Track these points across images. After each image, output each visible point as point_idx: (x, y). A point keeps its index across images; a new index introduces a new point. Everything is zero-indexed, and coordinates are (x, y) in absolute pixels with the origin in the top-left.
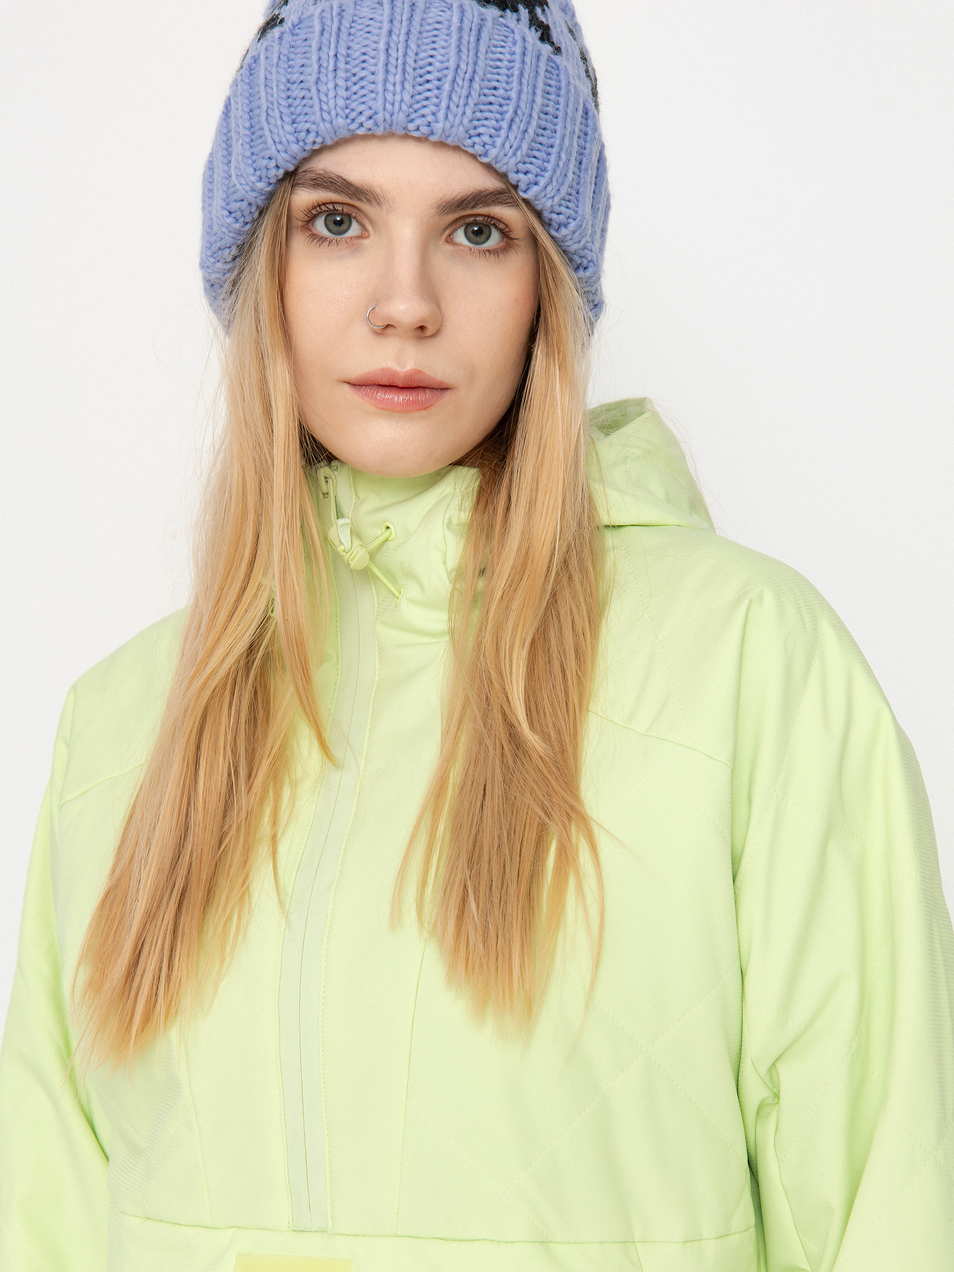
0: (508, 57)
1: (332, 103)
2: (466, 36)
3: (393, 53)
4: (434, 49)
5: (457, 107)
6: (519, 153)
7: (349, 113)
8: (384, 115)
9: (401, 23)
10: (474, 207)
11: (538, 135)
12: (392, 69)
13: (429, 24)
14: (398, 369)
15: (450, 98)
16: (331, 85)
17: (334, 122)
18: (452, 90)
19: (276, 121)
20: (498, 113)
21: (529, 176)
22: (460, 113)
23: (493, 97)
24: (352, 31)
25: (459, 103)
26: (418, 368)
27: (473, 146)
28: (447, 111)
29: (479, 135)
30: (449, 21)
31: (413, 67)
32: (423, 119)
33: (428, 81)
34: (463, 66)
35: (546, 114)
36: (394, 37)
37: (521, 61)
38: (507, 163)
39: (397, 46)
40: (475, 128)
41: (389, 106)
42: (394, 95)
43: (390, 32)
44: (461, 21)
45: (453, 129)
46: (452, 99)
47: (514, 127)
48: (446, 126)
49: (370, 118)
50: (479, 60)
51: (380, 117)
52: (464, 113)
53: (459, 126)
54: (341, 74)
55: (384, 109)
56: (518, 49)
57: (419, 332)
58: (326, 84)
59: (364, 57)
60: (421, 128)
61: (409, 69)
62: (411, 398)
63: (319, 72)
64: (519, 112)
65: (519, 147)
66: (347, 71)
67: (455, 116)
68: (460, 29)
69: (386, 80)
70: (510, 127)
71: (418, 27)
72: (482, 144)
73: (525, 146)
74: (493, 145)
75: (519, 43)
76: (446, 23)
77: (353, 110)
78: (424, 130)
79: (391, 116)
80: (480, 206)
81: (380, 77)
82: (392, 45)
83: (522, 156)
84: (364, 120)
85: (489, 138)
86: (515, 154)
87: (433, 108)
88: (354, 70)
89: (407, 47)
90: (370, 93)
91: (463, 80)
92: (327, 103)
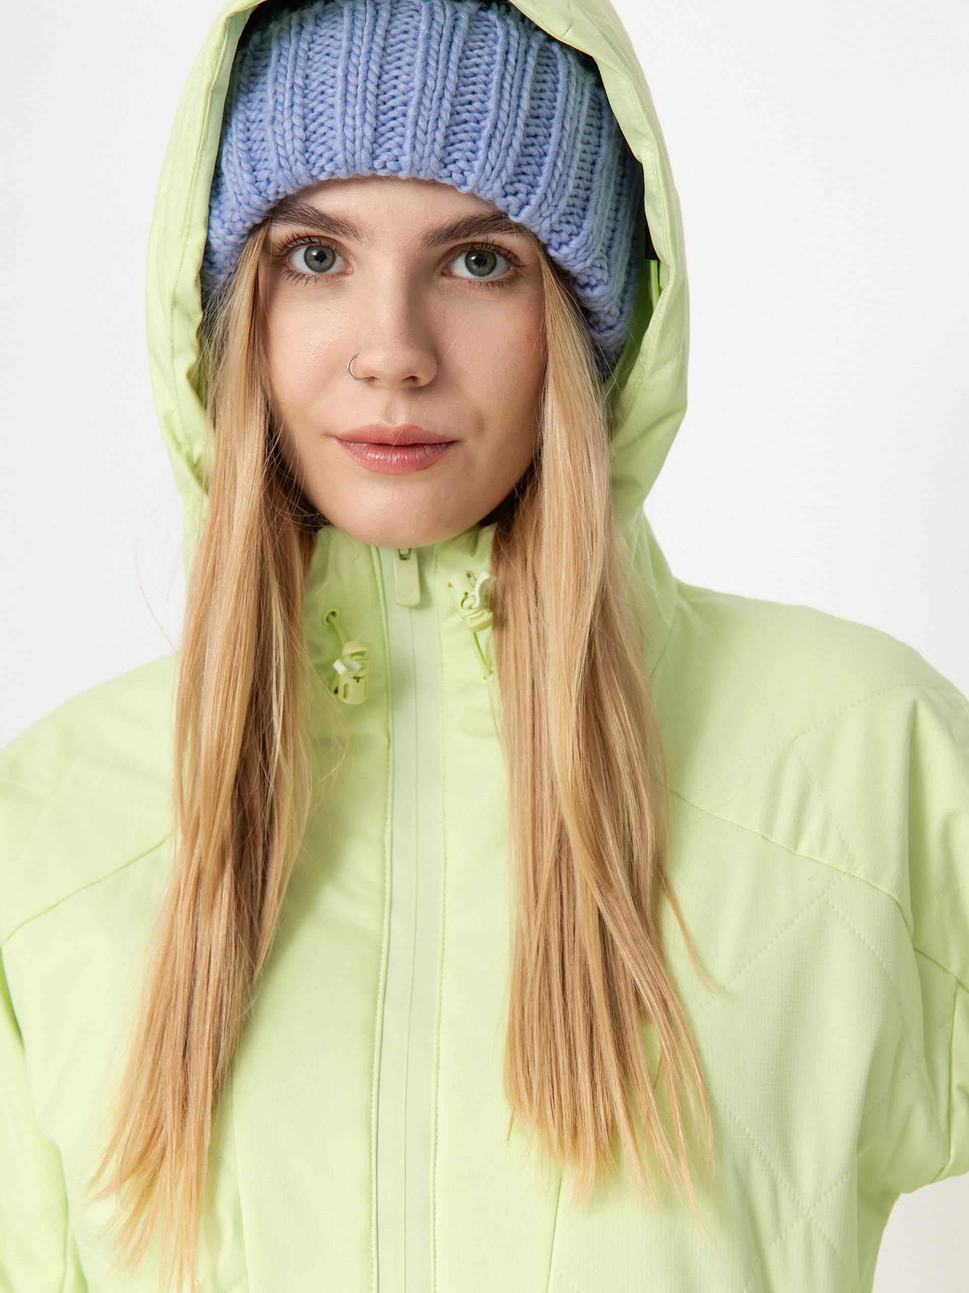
0: (487, 59)
1: (289, 146)
2: (434, 45)
3: (351, 79)
4: (399, 68)
5: (426, 133)
6: (504, 174)
7: (310, 157)
8: (345, 156)
9: (362, 39)
10: (467, 235)
11: (526, 146)
12: (350, 99)
13: (394, 37)
14: (389, 425)
15: (416, 124)
16: (287, 125)
17: (293, 169)
18: (419, 114)
19: (235, 168)
20: (475, 131)
21: (519, 196)
22: (430, 139)
23: (468, 114)
24: (310, 54)
25: (427, 129)
26: (412, 423)
27: (451, 176)
28: (414, 141)
29: (454, 162)
30: (416, 28)
31: (375, 93)
32: (389, 153)
33: (393, 108)
34: (430, 83)
35: (538, 117)
36: (354, 59)
37: (502, 61)
38: (491, 189)
39: (357, 69)
40: (449, 154)
41: (349, 145)
42: (354, 130)
43: (350, 52)
44: (430, 28)
45: (424, 161)
46: (418, 125)
47: (495, 144)
48: (414, 158)
49: (332, 160)
50: (450, 72)
51: (339, 158)
52: (434, 140)
53: (430, 156)
54: (297, 110)
55: (345, 149)
56: (499, 49)
57: (410, 384)
58: (282, 124)
59: (323, 88)
60: (388, 164)
61: (370, 97)
62: (406, 458)
63: (275, 109)
64: (500, 125)
65: (503, 167)
66: (304, 106)
67: (424, 145)
68: (429, 37)
69: (344, 113)
70: (489, 145)
71: (382, 43)
72: (459, 171)
73: (510, 164)
74: (471, 170)
75: (501, 40)
76: (413, 31)
77: (313, 153)
78: (391, 165)
79: (353, 156)
80: (475, 234)
81: (338, 110)
82: (351, 69)
83: (508, 176)
84: (325, 163)
85: (467, 163)
86: (498, 176)
87: (398, 139)
88: (311, 105)
89: (368, 70)
90: (330, 131)
91: (431, 100)
92: (284, 147)
